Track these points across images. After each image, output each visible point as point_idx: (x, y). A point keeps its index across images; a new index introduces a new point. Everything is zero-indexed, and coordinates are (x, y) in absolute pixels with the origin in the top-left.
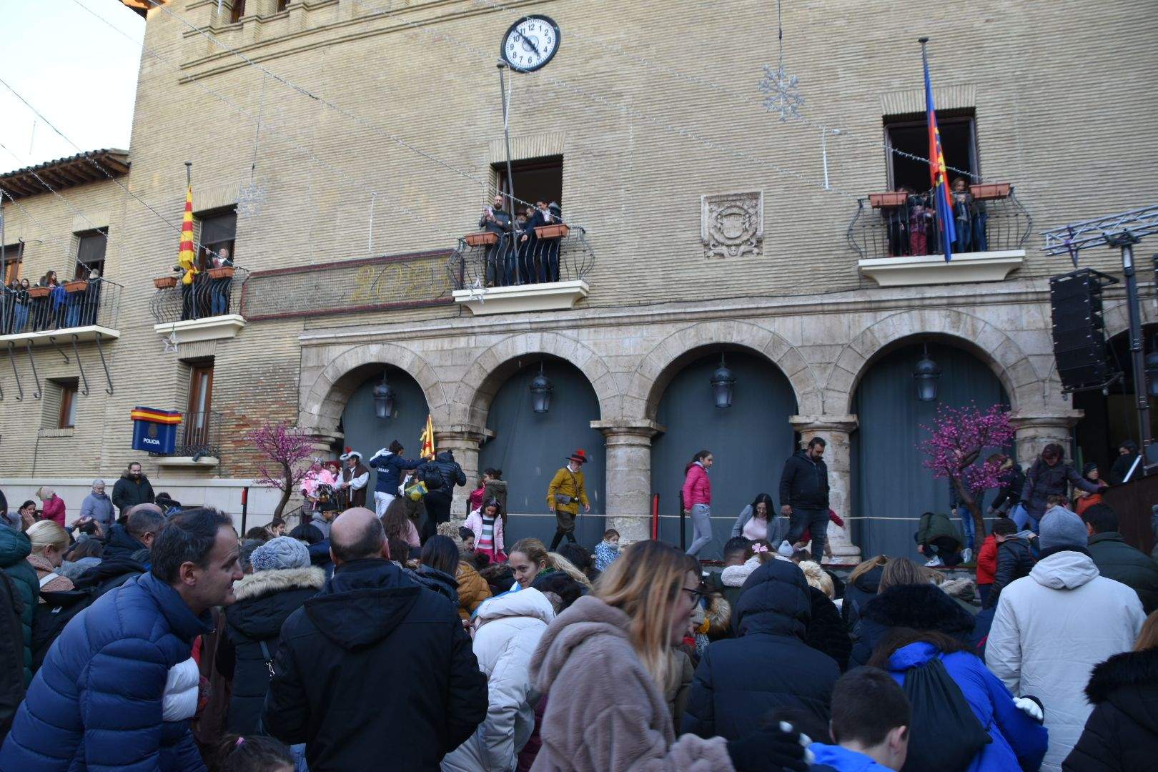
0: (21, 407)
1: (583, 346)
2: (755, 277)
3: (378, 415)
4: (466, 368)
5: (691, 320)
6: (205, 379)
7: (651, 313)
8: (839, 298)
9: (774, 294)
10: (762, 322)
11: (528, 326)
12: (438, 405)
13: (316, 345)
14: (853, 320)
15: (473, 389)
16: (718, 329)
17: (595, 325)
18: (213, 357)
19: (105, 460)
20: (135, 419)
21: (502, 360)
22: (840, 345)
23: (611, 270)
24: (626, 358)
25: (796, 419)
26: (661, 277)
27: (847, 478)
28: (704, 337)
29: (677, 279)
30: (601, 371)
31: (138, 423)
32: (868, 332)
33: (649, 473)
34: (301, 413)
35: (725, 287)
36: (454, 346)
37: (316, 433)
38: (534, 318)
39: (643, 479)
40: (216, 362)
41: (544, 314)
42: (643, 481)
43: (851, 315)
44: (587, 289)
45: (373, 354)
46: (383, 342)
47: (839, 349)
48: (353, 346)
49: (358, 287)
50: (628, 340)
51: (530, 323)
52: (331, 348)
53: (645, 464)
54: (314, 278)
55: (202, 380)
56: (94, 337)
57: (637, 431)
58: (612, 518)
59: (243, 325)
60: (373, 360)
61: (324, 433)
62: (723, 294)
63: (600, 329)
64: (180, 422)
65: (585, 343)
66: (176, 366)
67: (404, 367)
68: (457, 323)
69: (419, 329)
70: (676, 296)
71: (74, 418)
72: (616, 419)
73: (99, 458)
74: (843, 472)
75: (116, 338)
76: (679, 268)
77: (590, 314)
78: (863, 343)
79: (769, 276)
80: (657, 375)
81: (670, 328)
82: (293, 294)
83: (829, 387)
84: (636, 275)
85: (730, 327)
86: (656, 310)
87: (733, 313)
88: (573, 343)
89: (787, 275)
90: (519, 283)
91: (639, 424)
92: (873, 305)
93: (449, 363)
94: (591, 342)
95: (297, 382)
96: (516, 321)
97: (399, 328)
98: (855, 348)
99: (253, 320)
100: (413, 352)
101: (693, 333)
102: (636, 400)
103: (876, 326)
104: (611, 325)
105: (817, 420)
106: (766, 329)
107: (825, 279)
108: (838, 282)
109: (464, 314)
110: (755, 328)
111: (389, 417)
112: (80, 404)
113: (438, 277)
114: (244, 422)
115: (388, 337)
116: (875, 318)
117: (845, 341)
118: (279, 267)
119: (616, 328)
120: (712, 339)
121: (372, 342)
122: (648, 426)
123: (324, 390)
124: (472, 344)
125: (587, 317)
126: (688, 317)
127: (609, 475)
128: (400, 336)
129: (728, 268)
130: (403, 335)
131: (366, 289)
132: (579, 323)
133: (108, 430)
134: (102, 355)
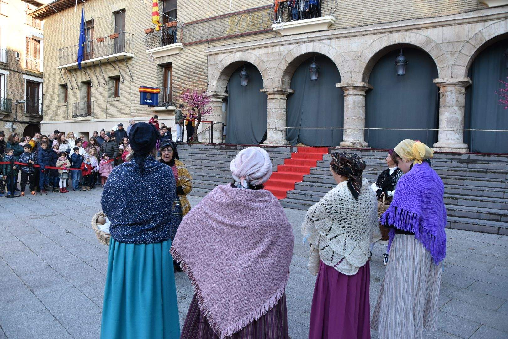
0: (100, 89)
1: (333, 48)
2: (419, 8)
3: (242, 85)
4: (279, 61)
5: (385, 32)
6: (170, 72)
7: (365, 30)
8: (464, 16)
9: (428, 16)
10: (420, 31)
11: (307, 40)
12: (267, 79)
13: (213, 54)
14: (471, 28)
15: (283, 71)
16: (399, 36)
17: (338, 37)
18: (171, 62)
19: (133, 110)
20: (141, 92)
21: (295, 57)
22: (463, 41)
23: (346, 9)
24: (353, 53)
25: (437, 81)
26: (371, 11)
27: (463, 110)
28: (391, 41)
29: (379, 12)
30: (341, 59)
31: (142, 93)
32: (479, 33)
33: (364, 108)
34: (209, 85)
35: (403, 14)
36: (273, 52)
37: (215, 94)
38: (309, 35)
39: (361, 111)
40: (173, 65)
41: (314, 33)
42: (361, 112)
43: (470, 25)
44: (335, 20)
45: (238, 57)
46: (242, 51)
47: (462, 44)
48: (229, 54)
49: (230, 26)
50: (354, 44)
51: (308, 38)
52: (220, 55)
53: (362, 104)
54: (211, 23)
55: (168, 73)
56: (123, 58)
57: (358, 88)
58: (346, 129)
59: (182, 47)
60: (238, 59)
61: (219, 94)
62: (402, 18)
63: (340, 39)
64: (159, 92)
65: (334, 46)
66: (157, 68)
67: (252, 62)
68: (274, 40)
69: (258, 44)
70: (378, 21)
71: (120, 92)
72: (348, 83)
73: (130, 109)
74: (461, 107)
75: (132, 57)
76: (380, 6)
77: (335, 32)
78: (476, 39)
79: (427, 7)
80: (368, 60)
81: (375, 37)
82: (202, 32)
83: (456, 63)
84: (358, 11)
85: (405, 35)
86: (367, 28)
87: (406, 28)
88: (328, 46)
89: (436, 6)
90: (302, 19)
91: (359, 85)
92: (484, 18)
93: (271, 59)
94: (337, 46)
95: (206, 72)
96: (301, 38)
97: (249, 44)
98: (471, 42)
99: (186, 45)
100: (255, 55)
101: (386, 39)
102: (358, 73)
103: (484, 30)
104: (346, 37)
105: (448, 81)
106: (423, 35)
107: (457, 6)
108: (465, 7)
109: (278, 35)
110: (418, 35)
111: (247, 85)
112: (122, 86)
113: (265, 19)
114: (186, 91)
115: (244, 48)
116: (484, 25)
117: (466, 39)
118: (196, 20)
119: (348, 38)
120: (395, 41)
121: (237, 51)
122: (363, 85)
123: (218, 74)
124: (282, 50)
125: (334, 34)
126: (383, 31)
127: (345, 109)
128: (249, 48)
129: (405, 4)
130: (251, 47)
131: (234, 27)
132: (331, 37)
133: (133, 97)
134: (127, 65)
